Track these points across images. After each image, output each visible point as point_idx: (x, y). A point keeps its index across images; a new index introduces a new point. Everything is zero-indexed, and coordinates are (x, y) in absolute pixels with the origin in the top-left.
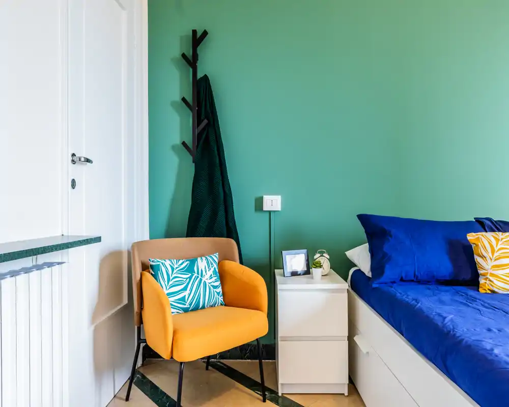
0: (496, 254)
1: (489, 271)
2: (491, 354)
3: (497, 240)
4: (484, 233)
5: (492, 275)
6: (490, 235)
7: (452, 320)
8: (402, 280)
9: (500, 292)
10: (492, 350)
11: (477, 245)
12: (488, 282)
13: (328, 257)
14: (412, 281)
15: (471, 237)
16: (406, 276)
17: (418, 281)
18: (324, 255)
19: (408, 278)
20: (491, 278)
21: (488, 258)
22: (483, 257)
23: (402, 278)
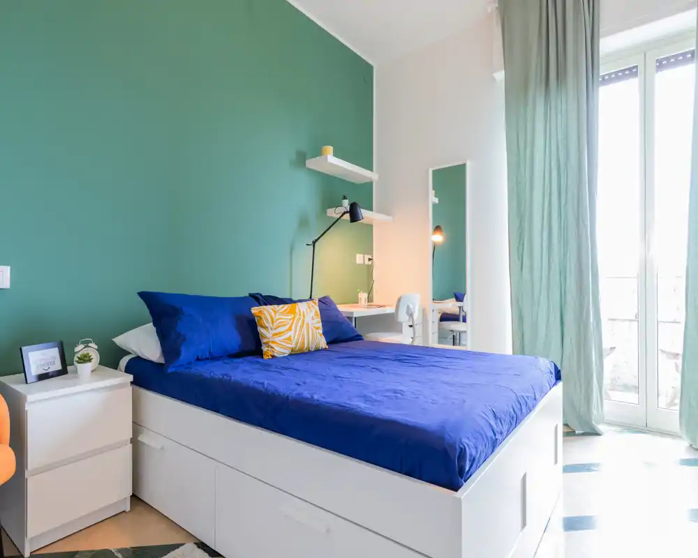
0: (275, 324)
1: (271, 340)
2: (314, 401)
3: (275, 312)
4: (265, 307)
5: (273, 342)
6: (269, 308)
7: (268, 384)
8: (198, 359)
9: (278, 356)
10: (312, 397)
11: (261, 318)
12: (270, 349)
13: (96, 347)
14: (208, 359)
15: (255, 310)
16: (201, 356)
17: (213, 358)
18: (90, 345)
19: (204, 357)
20: (272, 345)
21: (269, 328)
22: (266, 328)
23: (198, 357)
